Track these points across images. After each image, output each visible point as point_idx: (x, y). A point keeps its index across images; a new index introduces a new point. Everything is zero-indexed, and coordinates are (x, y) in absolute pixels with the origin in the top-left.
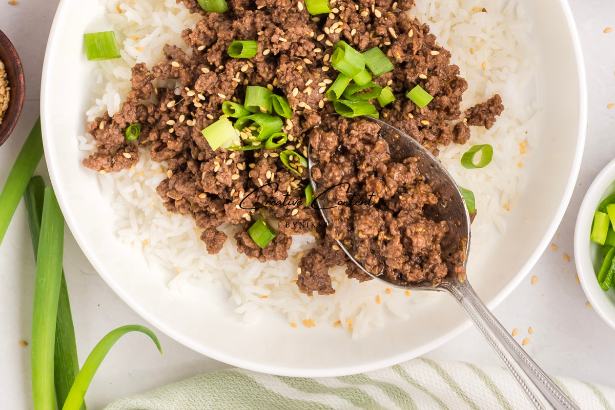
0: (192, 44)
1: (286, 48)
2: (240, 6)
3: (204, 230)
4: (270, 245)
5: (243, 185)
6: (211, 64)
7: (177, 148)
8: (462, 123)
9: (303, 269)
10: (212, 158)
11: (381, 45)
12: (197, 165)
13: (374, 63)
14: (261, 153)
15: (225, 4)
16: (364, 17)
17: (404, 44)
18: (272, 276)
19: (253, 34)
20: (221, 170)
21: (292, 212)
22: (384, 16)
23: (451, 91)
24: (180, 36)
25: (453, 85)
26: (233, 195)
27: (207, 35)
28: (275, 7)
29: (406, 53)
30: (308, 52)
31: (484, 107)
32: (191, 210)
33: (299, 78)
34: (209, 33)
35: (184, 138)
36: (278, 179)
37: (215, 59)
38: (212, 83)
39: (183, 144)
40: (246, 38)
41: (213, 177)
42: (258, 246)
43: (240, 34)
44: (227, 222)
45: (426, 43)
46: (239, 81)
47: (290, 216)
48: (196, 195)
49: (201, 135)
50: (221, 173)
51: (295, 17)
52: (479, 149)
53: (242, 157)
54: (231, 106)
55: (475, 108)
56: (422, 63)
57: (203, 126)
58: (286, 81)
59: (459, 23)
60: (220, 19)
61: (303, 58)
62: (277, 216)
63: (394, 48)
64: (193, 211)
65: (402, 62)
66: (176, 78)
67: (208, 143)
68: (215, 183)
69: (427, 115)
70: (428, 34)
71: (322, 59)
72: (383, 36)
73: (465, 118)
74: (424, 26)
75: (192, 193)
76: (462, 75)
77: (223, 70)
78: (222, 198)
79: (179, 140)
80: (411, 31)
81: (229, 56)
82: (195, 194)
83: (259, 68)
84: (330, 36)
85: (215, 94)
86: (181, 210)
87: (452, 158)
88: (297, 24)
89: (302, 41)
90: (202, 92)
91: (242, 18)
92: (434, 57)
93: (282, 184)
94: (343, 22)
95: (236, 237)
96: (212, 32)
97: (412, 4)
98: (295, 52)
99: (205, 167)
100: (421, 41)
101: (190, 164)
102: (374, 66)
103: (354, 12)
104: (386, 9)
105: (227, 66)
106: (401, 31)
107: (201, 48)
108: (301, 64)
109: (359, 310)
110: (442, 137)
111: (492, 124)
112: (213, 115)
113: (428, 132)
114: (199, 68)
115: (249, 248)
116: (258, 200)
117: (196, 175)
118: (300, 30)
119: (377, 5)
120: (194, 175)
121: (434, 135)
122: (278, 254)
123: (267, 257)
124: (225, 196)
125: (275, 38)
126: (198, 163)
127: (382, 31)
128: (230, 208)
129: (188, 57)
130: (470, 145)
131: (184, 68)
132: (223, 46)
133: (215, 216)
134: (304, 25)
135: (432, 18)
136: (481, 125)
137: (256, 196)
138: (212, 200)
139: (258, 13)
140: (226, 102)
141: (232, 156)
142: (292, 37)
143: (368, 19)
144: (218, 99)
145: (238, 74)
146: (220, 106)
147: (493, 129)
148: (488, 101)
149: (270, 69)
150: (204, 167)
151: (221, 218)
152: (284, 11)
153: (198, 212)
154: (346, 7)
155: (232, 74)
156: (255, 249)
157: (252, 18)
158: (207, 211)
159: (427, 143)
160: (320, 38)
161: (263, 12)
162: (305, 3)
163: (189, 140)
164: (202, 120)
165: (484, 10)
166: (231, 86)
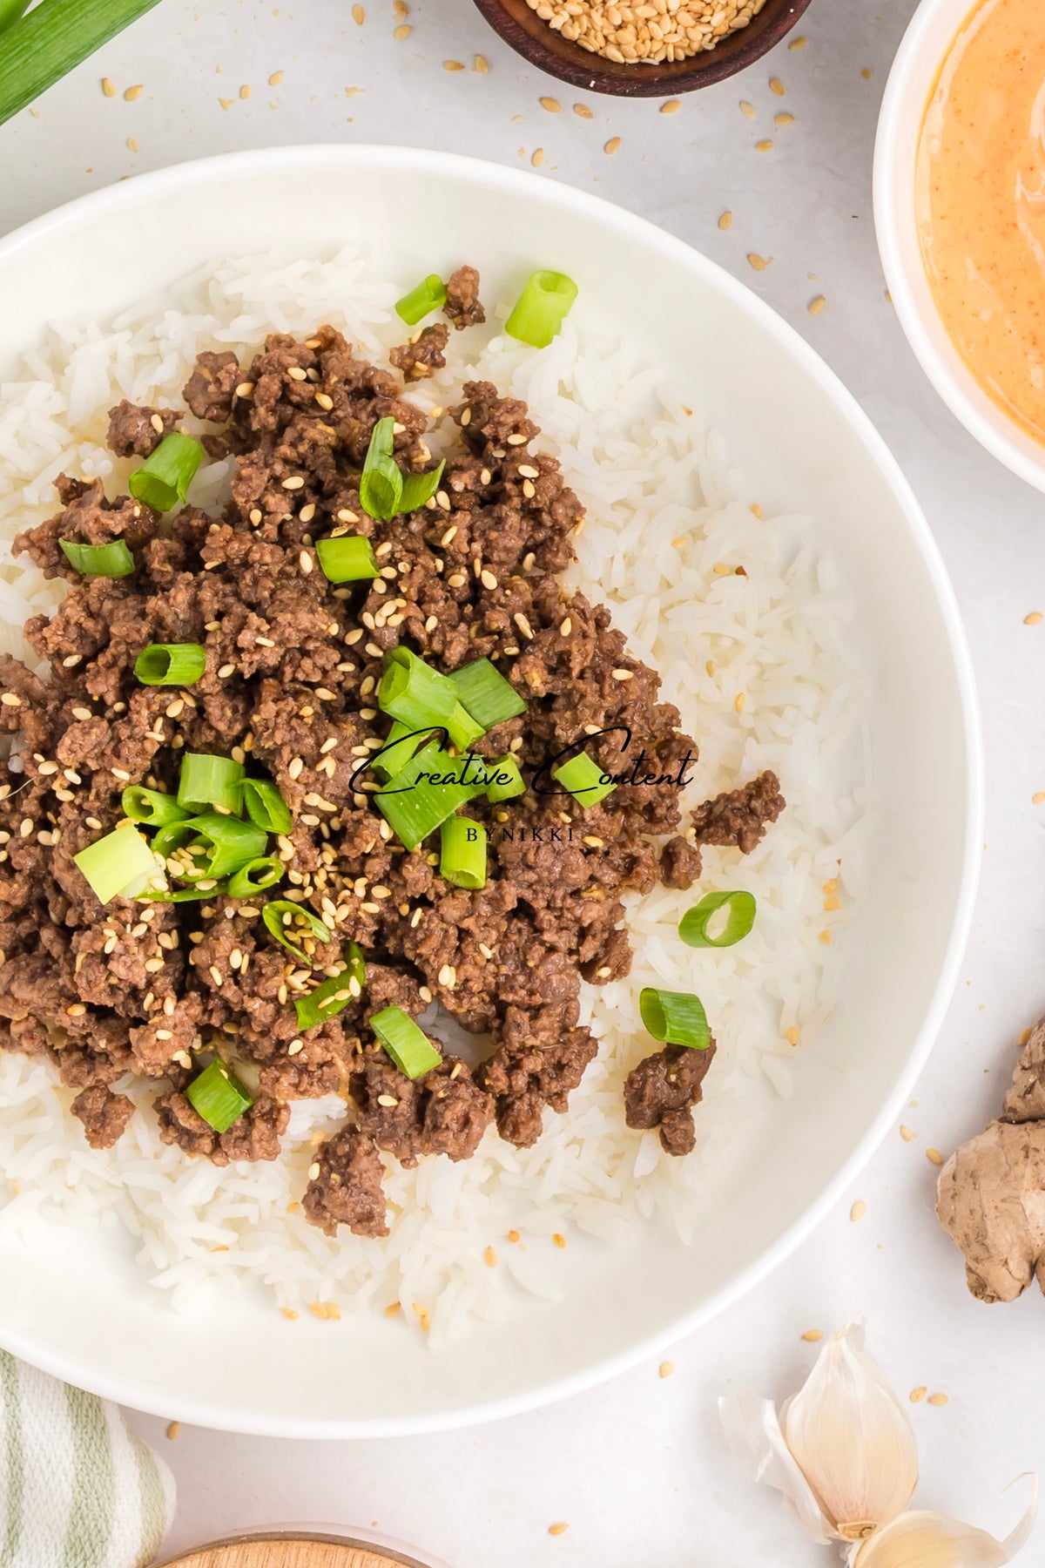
0: (51, 652)
1: (272, 661)
2: (164, 562)
3: (79, 1090)
4: (238, 1124)
5: (173, 984)
6: (96, 698)
7: (14, 898)
8: (681, 839)
9: (325, 1169)
10: (98, 921)
11: (496, 656)
12: (63, 938)
13: (479, 698)
14: (219, 906)
15: (127, 557)
16: (457, 588)
17: (551, 653)
18: (243, 1199)
19: (194, 628)
20: (120, 949)
21: (288, 1046)
22: (503, 585)
23: (660, 766)
24: (21, 633)
25: (665, 752)
26: (150, 1006)
27: (86, 631)
28: (246, 564)
29: (555, 674)
30: (325, 672)
31: (738, 799)
32: (49, 1043)
33: (306, 736)
34: (89, 624)
35: (32, 875)
36: (257, 970)
37: (103, 686)
38: (99, 744)
39: (31, 888)
40: (177, 638)
41: (102, 967)
42: (210, 1127)
43: (164, 629)
44: (136, 1071)
45: (601, 650)
46: (162, 738)
47: (285, 1055)
48: (61, 1010)
49: (72, 866)
50: (121, 955)
51: (295, 587)
52: (723, 902)
53: (169, 917)
54: (144, 797)
55: (717, 802)
56: (592, 698)
57: (76, 846)
58: (275, 743)
59: (681, 602)
60: (116, 593)
61: (313, 686)
62: (256, 1056)
63: (527, 663)
64: (53, 1046)
65: (543, 695)
66: (13, 732)
67: (89, 885)
68: (107, 979)
69: (598, 825)
70: (608, 630)
71: (358, 687)
72: (500, 633)
73: (692, 826)
74: (598, 611)
75: (51, 1005)
76: (685, 729)
77: (123, 714)
78: (123, 1015)
79: (18, 877)
80: (568, 621)
81: (137, 680)
82: (59, 1005)
83: (210, 710)
84: (376, 634)
85: (105, 769)
86: (26, 1044)
87: (659, 922)
88: (298, 605)
89: (311, 646)
90: (76, 765)
91: (168, 591)
92: (621, 684)
93: (267, 980)
94: (406, 599)
95: (157, 1106)
96: (97, 623)
97: (571, 556)
98: (294, 672)
99: (82, 942)
100: (590, 647)
101: (46, 935)
102: (479, 706)
103: (432, 577)
104: (508, 570)
105: (132, 702)
106: (544, 620)
107: (71, 662)
108: (310, 704)
109: (446, 1279)
110: (637, 873)
111: (756, 842)
112: (101, 820)
113: (600, 864)
114: (66, 707)
115: (187, 1132)
116: (210, 1017)
117: (61, 960)
118: (305, 620)
119: (486, 561)
120: (56, 961)
121: (616, 869)
122: (257, 1146)
123: (231, 1152)
124: (131, 1010)
125: (245, 639)
126: (65, 933)
127: (498, 620)
128: (142, 1038)
129: (41, 682)
130: (705, 890)
131: (30, 708)
132: (124, 657)
133: (107, 1057)
134: (314, 607)
135: (616, 590)
136: (729, 844)
137: (205, 1011)
138: (98, 1020)
139: (205, 579)
140: (130, 788)
141: (147, 915)
142: (287, 635)
143: (466, 594)
144: (112, 781)
145: (160, 722)
146: (116, 798)
147: (757, 854)
148: (748, 787)
149: (235, 710)
150: (79, 943)
151: (121, 1060)
152: (268, 574)
153: (66, 1049)
154: (413, 564)
155: (145, 721)
156: (202, 1136)
157: (191, 591)
158: (86, 1046)
159: (599, 888)
160: (354, 637)
161: (218, 576)
162: (316, 556)
163: (44, 878)
164: (75, 830)
165: (740, 571)
166: (143, 751)
